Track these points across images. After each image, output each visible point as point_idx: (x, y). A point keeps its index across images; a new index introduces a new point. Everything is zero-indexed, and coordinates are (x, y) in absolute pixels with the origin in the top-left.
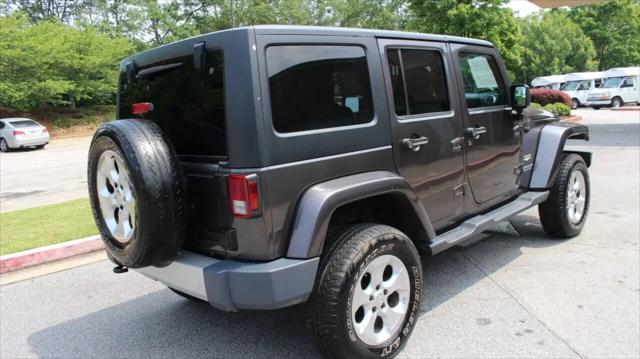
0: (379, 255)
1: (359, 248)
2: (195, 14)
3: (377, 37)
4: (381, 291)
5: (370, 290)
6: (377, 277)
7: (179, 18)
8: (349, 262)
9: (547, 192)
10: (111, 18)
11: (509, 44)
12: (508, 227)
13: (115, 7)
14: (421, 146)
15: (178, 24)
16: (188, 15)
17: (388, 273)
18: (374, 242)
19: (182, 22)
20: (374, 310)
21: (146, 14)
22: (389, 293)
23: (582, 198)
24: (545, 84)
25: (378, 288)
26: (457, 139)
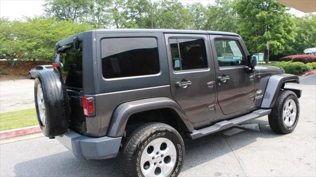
0: (156, 138)
1: (145, 134)
2: (136, 16)
3: (164, 33)
4: (159, 155)
5: (153, 154)
6: (157, 148)
7: (127, 18)
8: (139, 140)
9: (271, 110)
10: (96, 19)
11: (289, 32)
12: (256, 127)
13: (98, 13)
14: (188, 85)
15: (128, 21)
16: (133, 17)
17: (164, 147)
18: (153, 131)
19: (130, 20)
20: (155, 164)
21: (112, 16)
22: (165, 156)
23: (294, 114)
24: (311, 52)
25: (157, 153)
26: (211, 82)
